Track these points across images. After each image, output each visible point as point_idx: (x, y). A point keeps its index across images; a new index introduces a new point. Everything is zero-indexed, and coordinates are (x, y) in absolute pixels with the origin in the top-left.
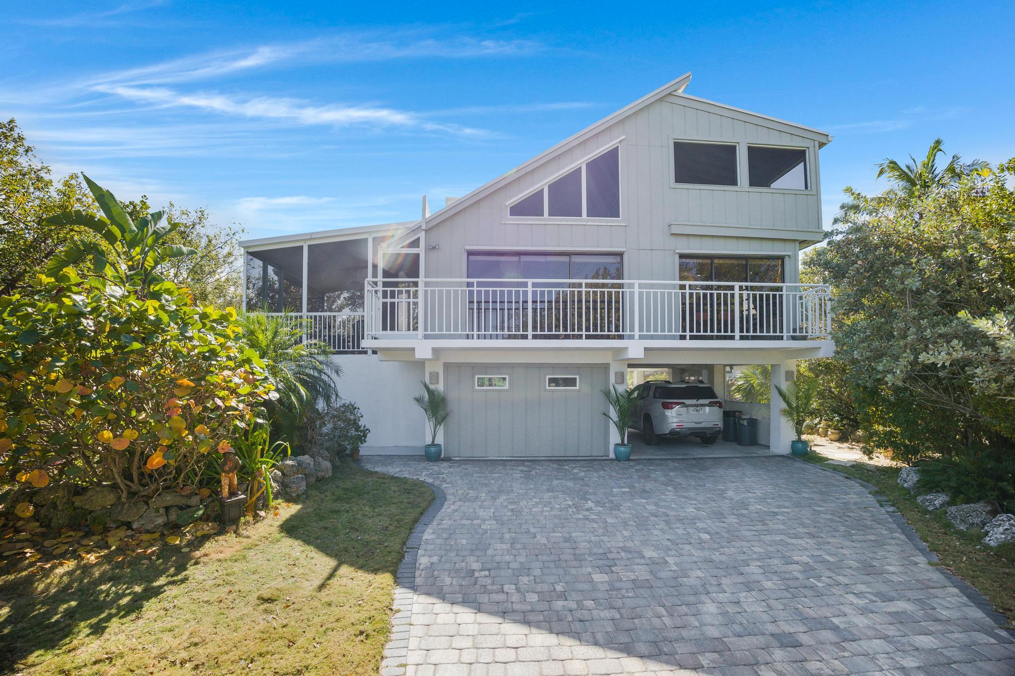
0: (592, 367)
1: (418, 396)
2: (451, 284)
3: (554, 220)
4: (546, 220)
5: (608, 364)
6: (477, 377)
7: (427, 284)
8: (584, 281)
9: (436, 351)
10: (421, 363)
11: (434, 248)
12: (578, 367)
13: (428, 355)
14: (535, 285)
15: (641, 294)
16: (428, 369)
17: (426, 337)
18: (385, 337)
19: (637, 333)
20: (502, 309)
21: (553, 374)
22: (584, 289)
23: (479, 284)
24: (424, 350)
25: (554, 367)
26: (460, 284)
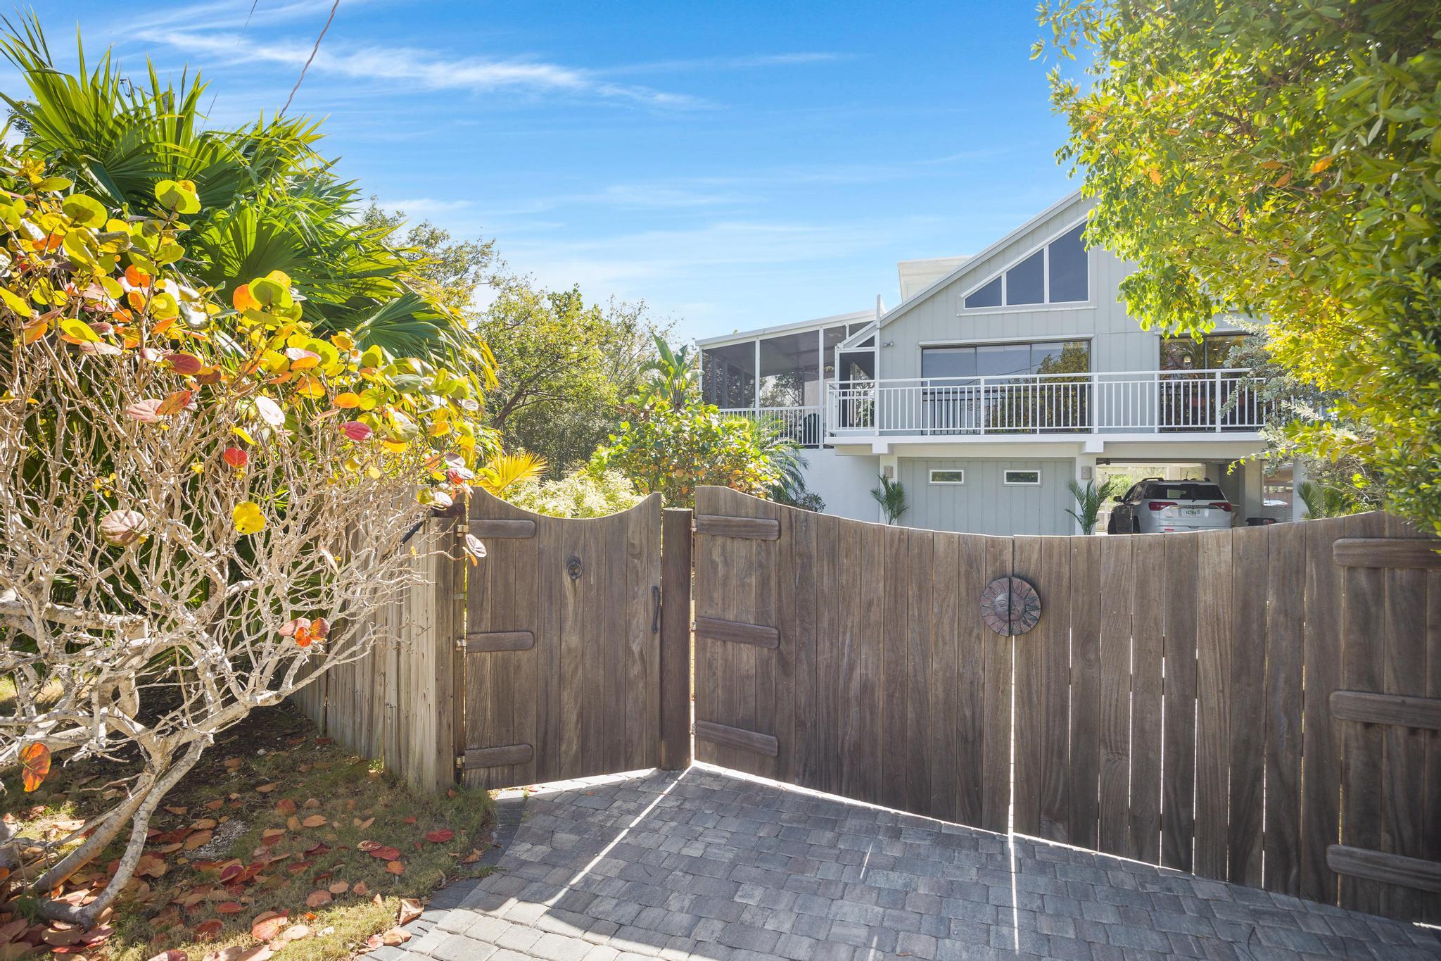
0: (1056, 461)
1: (875, 488)
2: (905, 384)
3: (1012, 309)
4: (1005, 309)
5: (1074, 459)
6: (931, 471)
7: (881, 385)
8: (1038, 376)
9: (891, 446)
10: (877, 458)
11: (889, 345)
12: (1040, 462)
13: (885, 451)
14: (987, 382)
15: (1101, 387)
16: (883, 464)
17: (881, 434)
18: (842, 435)
19: (1095, 427)
20: (948, 400)
21: (1011, 469)
22: (1038, 385)
23: (933, 383)
24: (880, 446)
25: (1012, 461)
26: (915, 384)
